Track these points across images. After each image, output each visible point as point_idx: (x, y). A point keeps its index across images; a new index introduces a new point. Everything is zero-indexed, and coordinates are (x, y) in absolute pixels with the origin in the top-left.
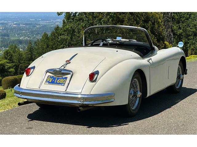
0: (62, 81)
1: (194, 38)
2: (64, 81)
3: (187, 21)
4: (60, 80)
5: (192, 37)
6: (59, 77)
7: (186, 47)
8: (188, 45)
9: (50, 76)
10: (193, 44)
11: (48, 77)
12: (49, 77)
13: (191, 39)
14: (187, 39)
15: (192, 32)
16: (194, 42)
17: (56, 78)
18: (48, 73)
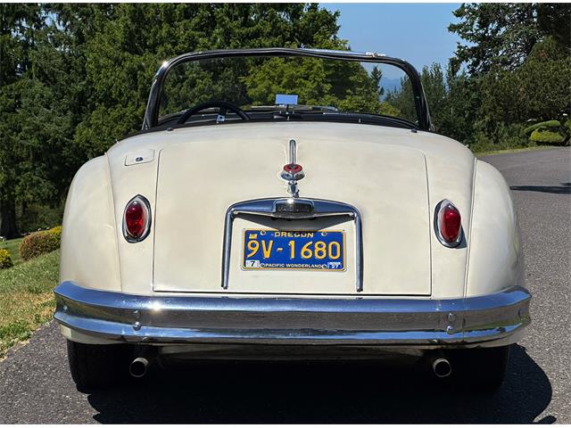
0: (323, 249)
1: (34, 168)
2: (334, 247)
3: (9, 115)
4: (312, 247)
5: (27, 165)
6: (300, 233)
7: (10, 196)
8: (18, 189)
9: (258, 232)
10: (32, 185)
11: (247, 240)
12: (251, 237)
13: (26, 170)
14: (12, 171)
15: (28, 147)
16: (35, 178)
17: (291, 239)
18: (236, 219)
